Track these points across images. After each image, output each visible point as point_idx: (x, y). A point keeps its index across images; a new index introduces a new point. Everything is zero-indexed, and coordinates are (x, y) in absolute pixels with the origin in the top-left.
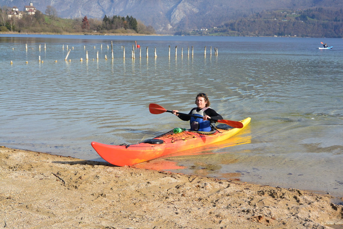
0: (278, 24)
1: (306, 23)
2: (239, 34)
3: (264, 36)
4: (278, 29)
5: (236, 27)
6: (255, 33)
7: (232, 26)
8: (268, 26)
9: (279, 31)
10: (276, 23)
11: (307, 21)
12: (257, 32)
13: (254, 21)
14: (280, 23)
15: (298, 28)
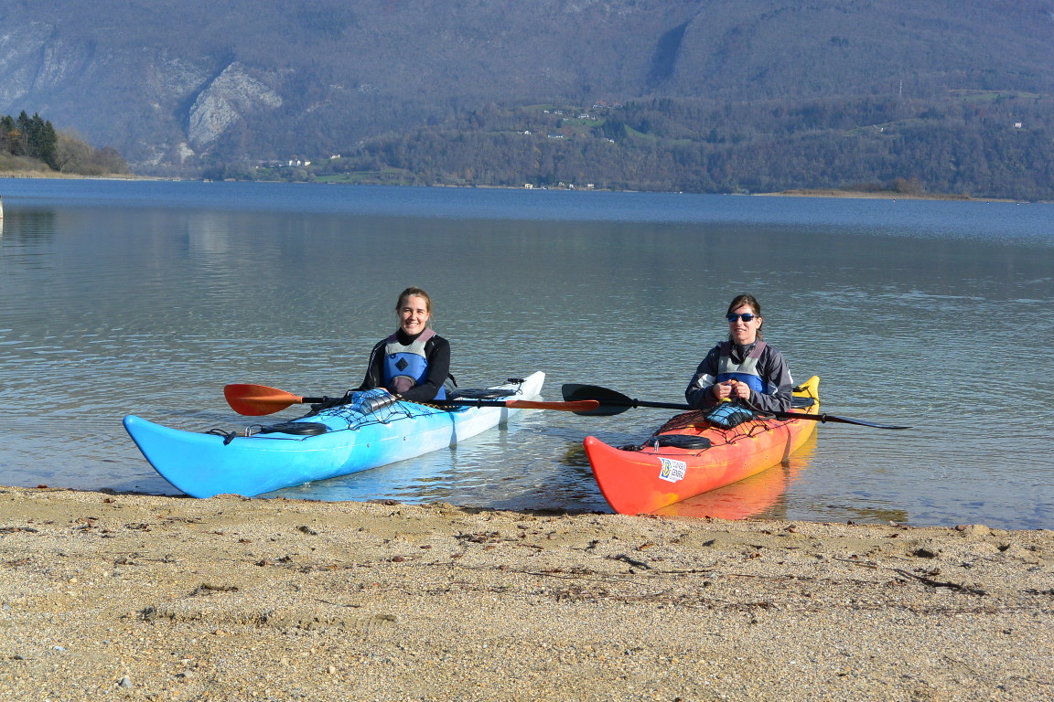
0: (535, 149)
1: (622, 144)
2: (414, 179)
3: (491, 184)
4: (537, 165)
5: (401, 157)
6: (463, 177)
7: (390, 154)
8: (504, 154)
9: (540, 171)
10: (530, 144)
11: (625, 141)
12: (469, 174)
13: (461, 138)
14: (541, 146)
15: (599, 161)
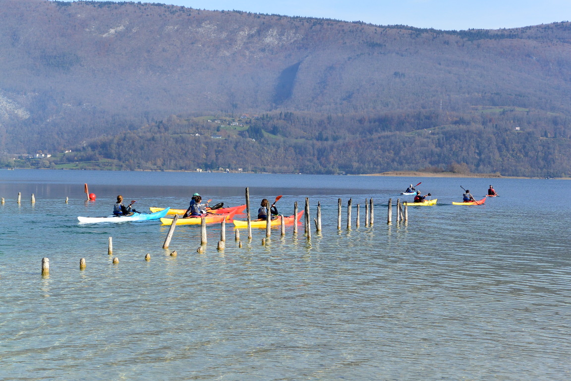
0: (203, 145)
1: (260, 142)
2: (122, 166)
3: (174, 169)
4: (204, 156)
5: (113, 151)
6: (155, 164)
7: (105, 149)
8: (182, 149)
9: (206, 160)
10: (199, 143)
11: (263, 140)
12: (159, 162)
13: (153, 139)
14: (207, 144)
15: (245, 154)
